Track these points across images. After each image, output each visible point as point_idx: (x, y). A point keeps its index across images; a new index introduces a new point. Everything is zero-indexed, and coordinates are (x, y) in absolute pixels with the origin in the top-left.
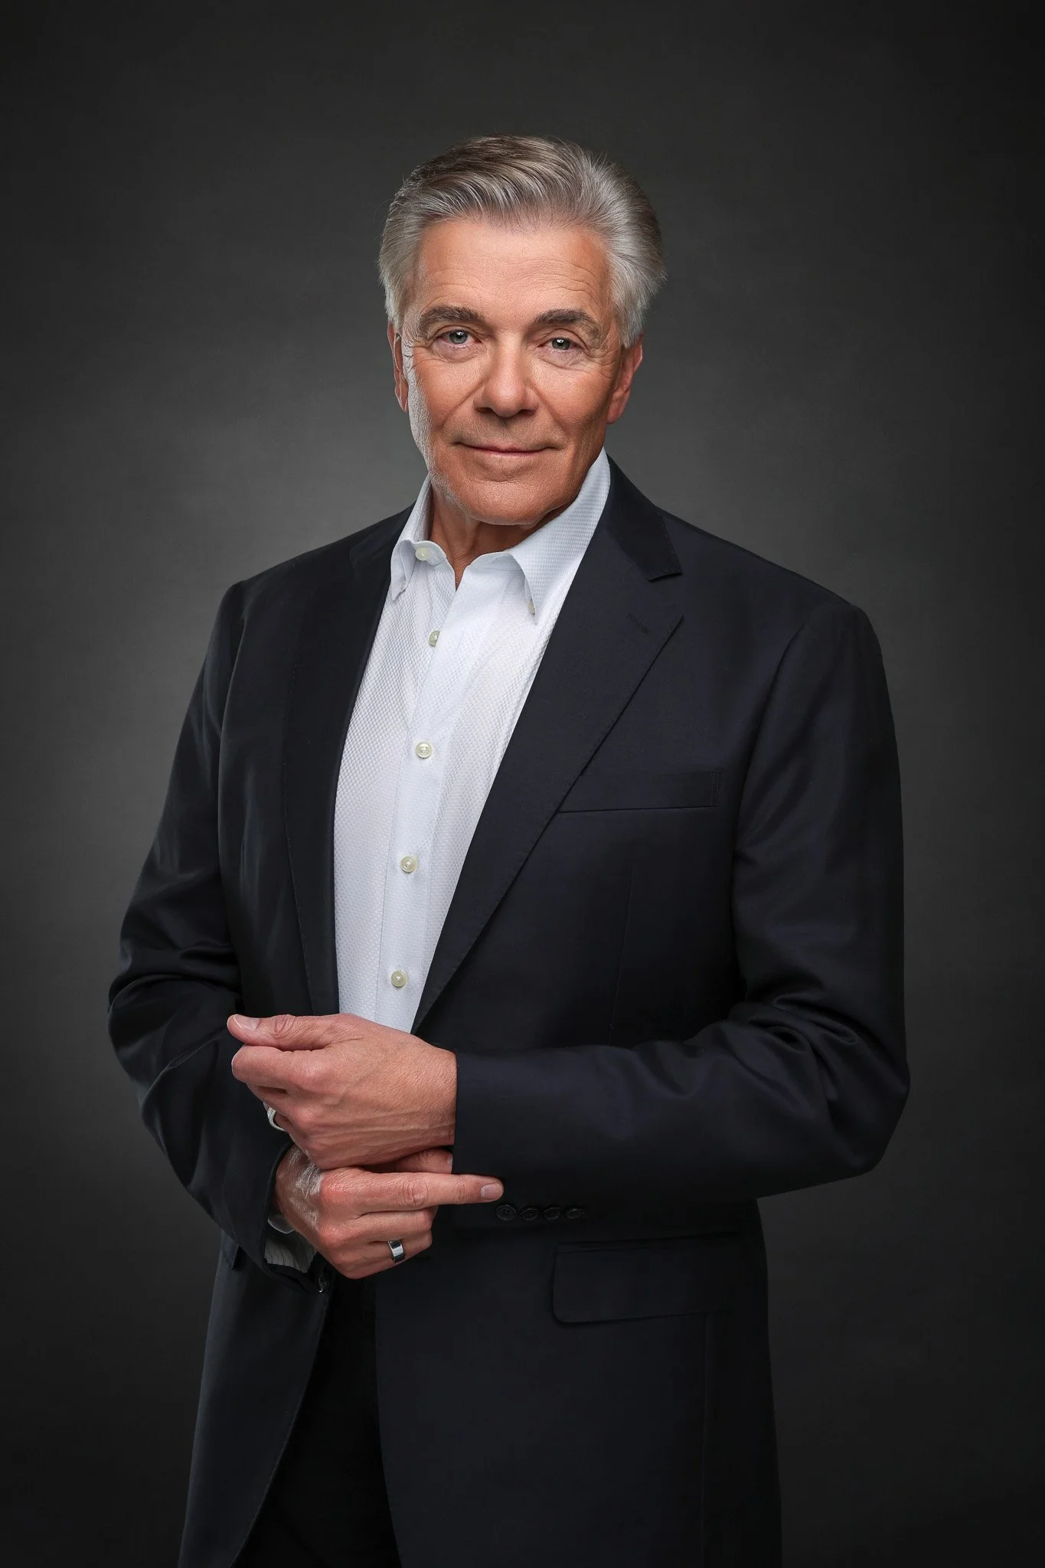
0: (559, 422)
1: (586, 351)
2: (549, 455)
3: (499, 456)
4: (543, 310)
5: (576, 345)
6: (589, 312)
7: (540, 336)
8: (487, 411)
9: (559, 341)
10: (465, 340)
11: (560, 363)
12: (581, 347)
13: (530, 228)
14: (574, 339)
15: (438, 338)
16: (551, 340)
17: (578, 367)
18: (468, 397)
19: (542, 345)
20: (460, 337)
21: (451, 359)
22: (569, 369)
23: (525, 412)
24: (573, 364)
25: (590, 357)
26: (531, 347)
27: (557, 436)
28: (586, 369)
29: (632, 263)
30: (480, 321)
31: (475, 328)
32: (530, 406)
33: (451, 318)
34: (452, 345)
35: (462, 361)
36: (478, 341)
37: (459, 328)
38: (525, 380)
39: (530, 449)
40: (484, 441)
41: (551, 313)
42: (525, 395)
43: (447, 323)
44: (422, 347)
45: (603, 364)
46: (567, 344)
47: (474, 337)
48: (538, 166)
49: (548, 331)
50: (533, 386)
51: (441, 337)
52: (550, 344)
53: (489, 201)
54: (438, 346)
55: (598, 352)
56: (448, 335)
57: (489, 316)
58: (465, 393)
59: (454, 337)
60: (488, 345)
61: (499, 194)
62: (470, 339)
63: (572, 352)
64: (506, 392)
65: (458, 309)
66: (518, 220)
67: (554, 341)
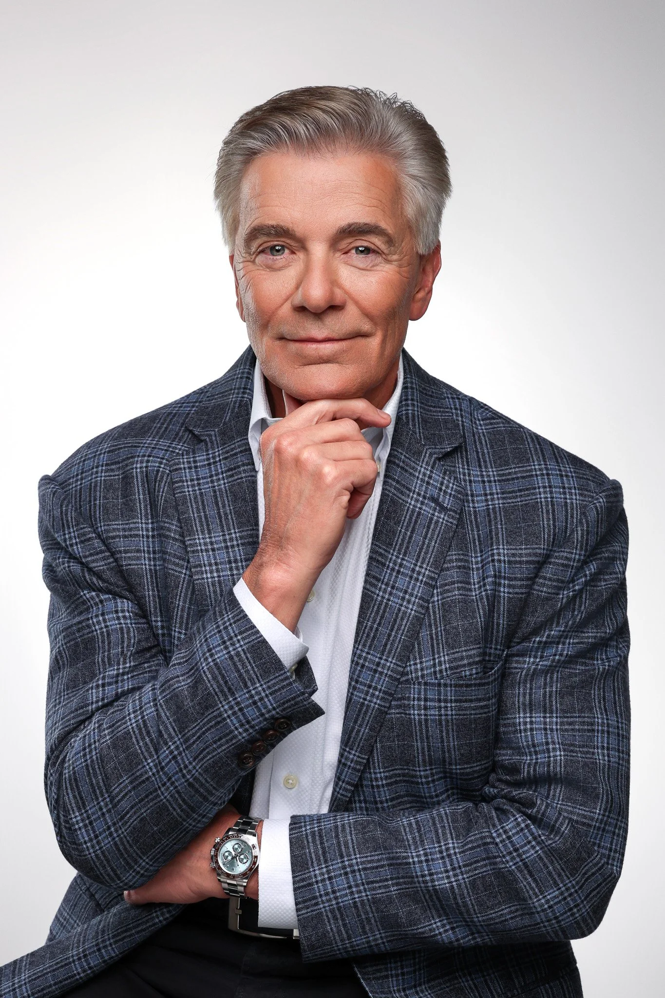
0: (367, 314)
1: (384, 256)
2: (361, 341)
3: (314, 346)
4: (343, 223)
5: (374, 251)
6: (383, 225)
7: (344, 244)
8: (301, 309)
9: (360, 249)
10: (283, 253)
11: (361, 266)
12: (379, 253)
13: (329, 155)
14: (373, 247)
15: (260, 253)
16: (353, 248)
17: (378, 268)
18: (286, 300)
19: (346, 253)
20: (278, 251)
21: (271, 268)
22: (370, 270)
23: (334, 308)
24: (373, 266)
25: (388, 261)
26: (338, 254)
27: (366, 327)
28: (385, 269)
29: (421, 182)
30: (291, 235)
31: (288, 241)
32: (337, 302)
33: (268, 234)
34: (271, 257)
35: (280, 269)
36: (293, 253)
37: (276, 243)
38: (333, 282)
39: (343, 338)
40: (303, 334)
41: (350, 225)
42: (332, 293)
43: (265, 239)
44: (248, 261)
45: (400, 266)
46: (367, 251)
47: (288, 248)
48: (333, 104)
49: (350, 240)
50: (340, 287)
51: (262, 251)
52: (354, 251)
53: (293, 136)
54: (260, 259)
55: (395, 257)
56: (269, 250)
57: (299, 231)
58: (284, 297)
59: (273, 250)
60: (301, 255)
61: (301, 129)
62: (287, 251)
63: (371, 257)
64: (316, 292)
65: (273, 226)
66: (318, 149)
67: (357, 248)
